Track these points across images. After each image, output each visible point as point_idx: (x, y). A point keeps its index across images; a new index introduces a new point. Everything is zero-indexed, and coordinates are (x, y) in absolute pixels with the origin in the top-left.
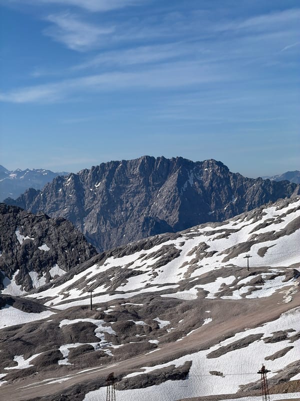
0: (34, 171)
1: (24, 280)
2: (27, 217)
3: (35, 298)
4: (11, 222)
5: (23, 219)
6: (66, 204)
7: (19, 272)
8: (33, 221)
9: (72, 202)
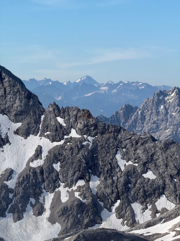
0: (129, 84)
1: (126, 212)
2: (130, 138)
3: (142, 235)
4: (111, 145)
5: (125, 141)
6: (168, 124)
7: (120, 203)
8: (137, 143)
9: (175, 122)
